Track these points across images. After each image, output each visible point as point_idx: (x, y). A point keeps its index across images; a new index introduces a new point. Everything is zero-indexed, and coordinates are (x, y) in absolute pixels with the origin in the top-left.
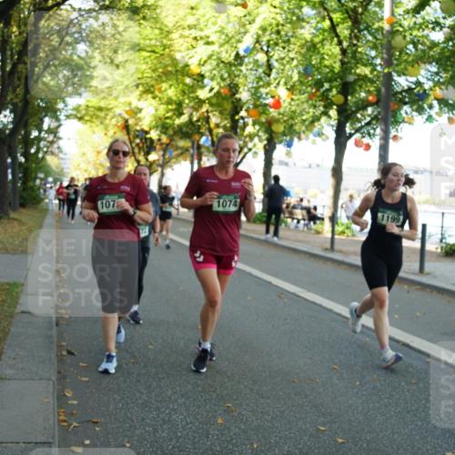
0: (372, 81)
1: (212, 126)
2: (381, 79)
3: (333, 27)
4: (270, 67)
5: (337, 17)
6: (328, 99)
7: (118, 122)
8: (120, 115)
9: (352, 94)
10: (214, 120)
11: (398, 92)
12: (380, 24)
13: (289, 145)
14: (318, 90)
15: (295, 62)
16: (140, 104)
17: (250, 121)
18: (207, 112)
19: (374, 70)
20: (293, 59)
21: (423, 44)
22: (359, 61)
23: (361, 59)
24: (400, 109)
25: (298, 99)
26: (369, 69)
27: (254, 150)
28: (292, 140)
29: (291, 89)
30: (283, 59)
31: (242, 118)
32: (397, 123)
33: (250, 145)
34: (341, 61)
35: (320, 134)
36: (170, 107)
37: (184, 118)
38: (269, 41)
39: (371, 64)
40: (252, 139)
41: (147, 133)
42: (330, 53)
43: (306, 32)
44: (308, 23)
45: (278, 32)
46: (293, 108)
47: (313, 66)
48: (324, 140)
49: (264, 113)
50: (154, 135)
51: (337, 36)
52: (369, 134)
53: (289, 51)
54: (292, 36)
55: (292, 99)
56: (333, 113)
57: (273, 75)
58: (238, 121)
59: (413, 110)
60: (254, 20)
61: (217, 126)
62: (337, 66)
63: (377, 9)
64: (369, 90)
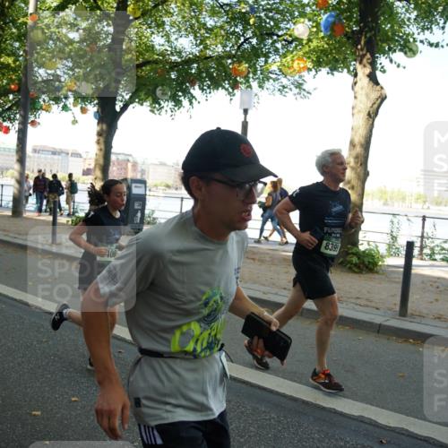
0: (14, 70)
2: (22, 69)
12: (25, 19)
19: (16, 60)
22: (3, 51)
23: (5, 49)
26: (13, 58)
32: (35, 109)
39: (14, 55)
52: (10, 119)
59: (50, 99)
63: (23, 5)
64: (11, 78)
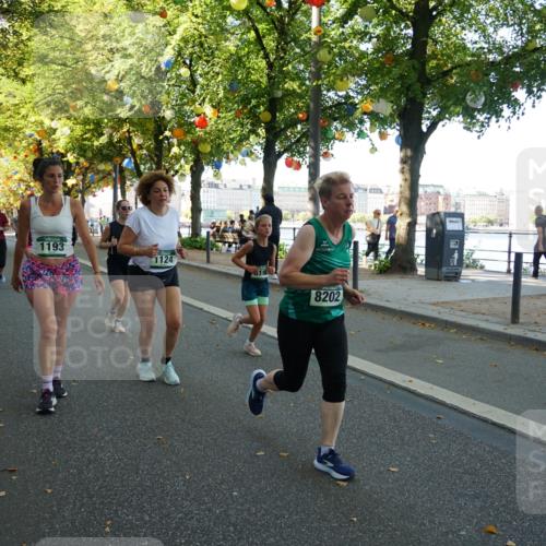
0: (301, 97)
1: (135, 147)
2: (309, 93)
3: (259, 38)
4: (194, 83)
5: (262, 27)
6: (255, 116)
7: (29, 145)
8: (31, 136)
9: (281, 111)
10: (136, 141)
11: (326, 108)
13: (218, 166)
14: (245, 107)
15: (220, 78)
16: (54, 124)
17: (175, 141)
18: (128, 131)
19: (303, 84)
20: (218, 74)
21: (352, 55)
22: (286, 75)
23: (288, 72)
24: (330, 125)
25: (225, 117)
26: (298, 83)
27: (181, 171)
28: (220, 161)
29: (217, 107)
30: (208, 73)
31: (167, 138)
32: (328, 139)
33: (177, 167)
34: (268, 75)
35: (249, 154)
36: (87, 127)
37: (104, 140)
38: (191, 54)
39: (299, 78)
40: (178, 160)
41: (63, 155)
42: (256, 67)
43: (231, 45)
44: (233, 34)
45: (201, 45)
46: (220, 126)
47: (239, 82)
48: (253, 160)
49: (189, 132)
50: (71, 158)
51: (264, 48)
52: (299, 152)
53: (213, 65)
54: (217, 49)
55: (218, 117)
56: (262, 131)
57: (198, 91)
58: (162, 141)
59: (343, 126)
60: (175, 32)
61: (140, 147)
62: (264, 80)
63: (305, 19)
64: (298, 106)
